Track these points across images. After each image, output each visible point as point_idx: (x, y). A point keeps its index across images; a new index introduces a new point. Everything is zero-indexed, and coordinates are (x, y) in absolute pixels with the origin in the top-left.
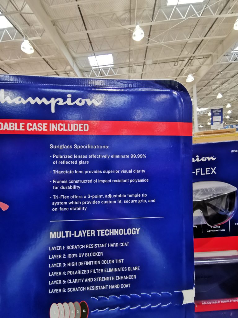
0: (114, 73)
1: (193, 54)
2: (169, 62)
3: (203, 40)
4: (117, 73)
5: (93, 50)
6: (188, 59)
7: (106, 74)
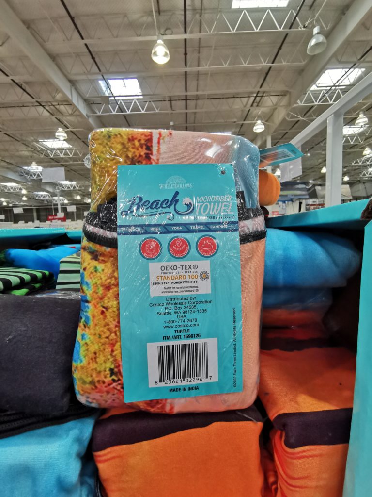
0: (141, 110)
1: (261, 87)
2: (226, 98)
3: (270, 68)
4: (144, 110)
5: (100, 71)
6: (255, 95)
7: (128, 111)
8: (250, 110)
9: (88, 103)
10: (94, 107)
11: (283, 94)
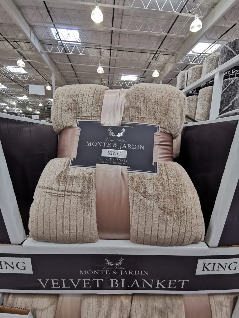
8: (151, 62)
9: (42, 43)
10: (46, 46)
11: (172, 54)
